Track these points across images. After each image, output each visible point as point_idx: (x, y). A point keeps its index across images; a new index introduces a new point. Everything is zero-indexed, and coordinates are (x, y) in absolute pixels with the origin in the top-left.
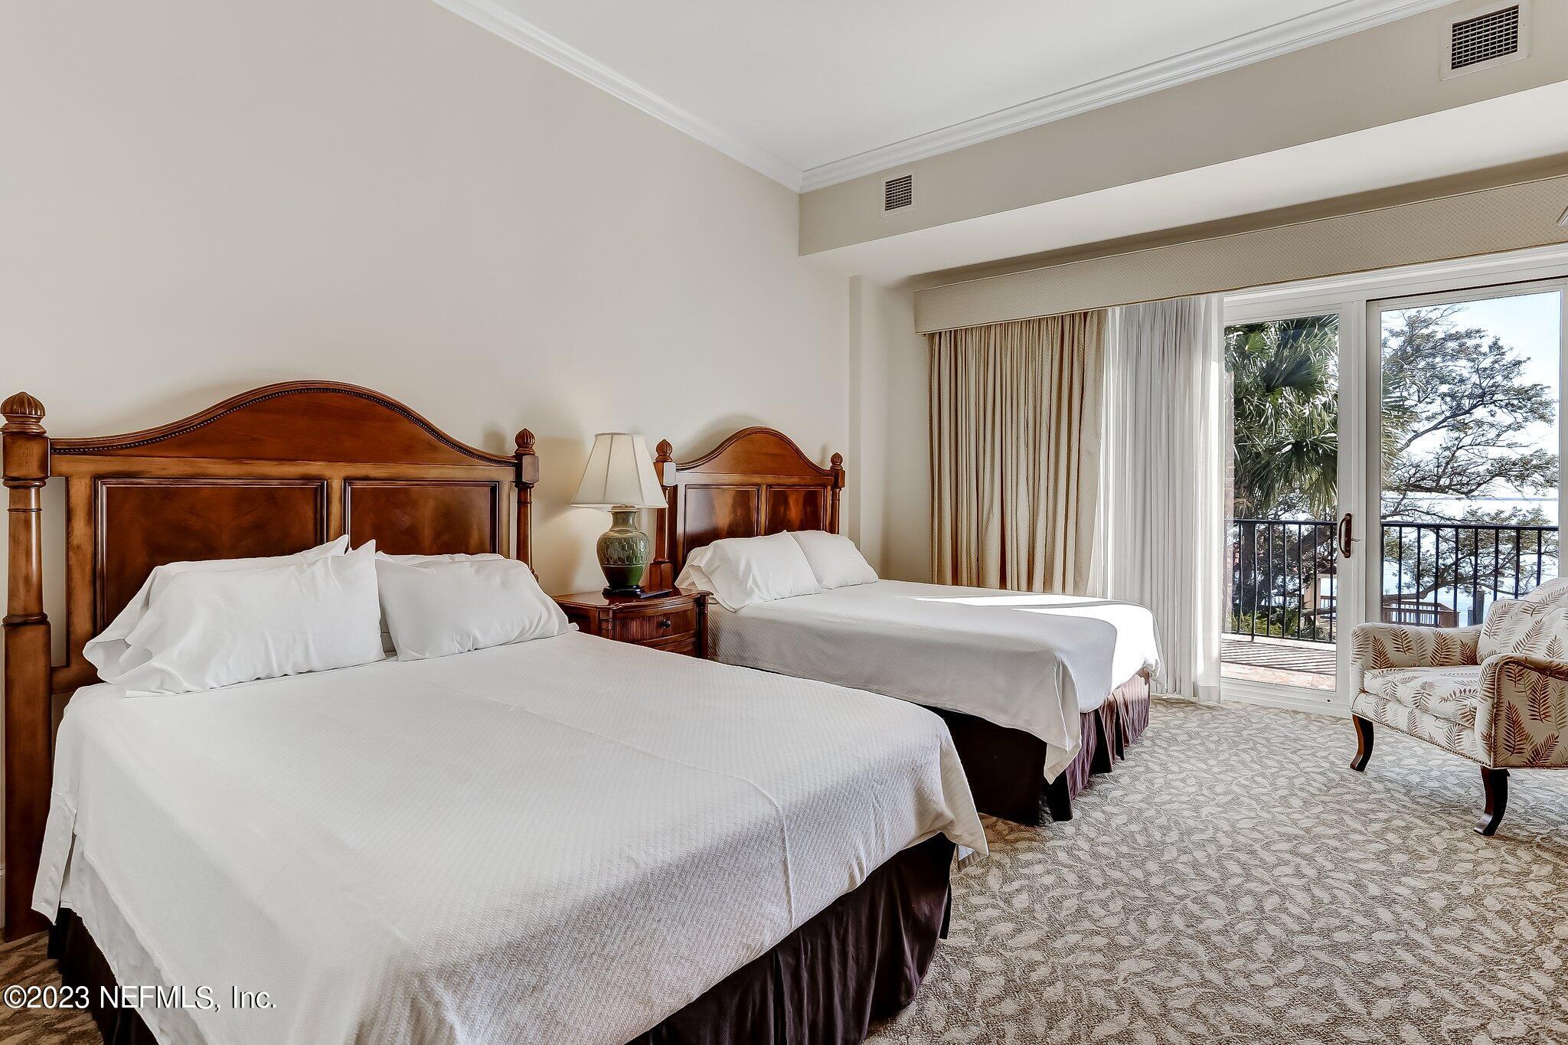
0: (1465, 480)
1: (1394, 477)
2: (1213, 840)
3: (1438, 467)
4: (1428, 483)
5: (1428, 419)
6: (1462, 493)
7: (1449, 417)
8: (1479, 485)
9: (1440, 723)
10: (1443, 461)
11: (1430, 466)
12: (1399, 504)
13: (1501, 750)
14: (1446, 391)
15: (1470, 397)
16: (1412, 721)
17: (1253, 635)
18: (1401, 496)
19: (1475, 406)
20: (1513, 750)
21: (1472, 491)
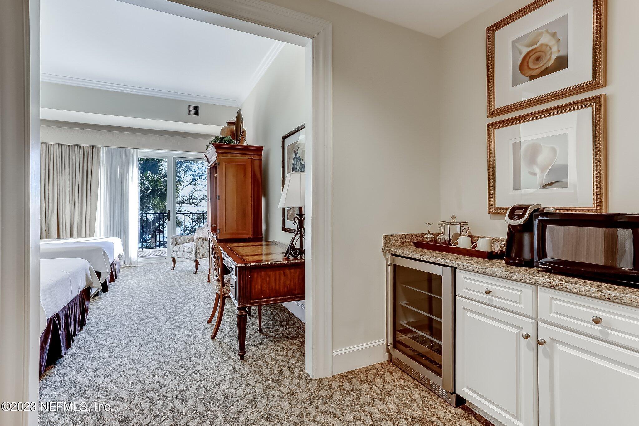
0: (196, 201)
1: (178, 201)
2: (144, 287)
3: (190, 197)
4: (187, 202)
5: (187, 182)
6: (195, 205)
7: (192, 182)
8: (199, 202)
9: (188, 254)
10: (191, 195)
11: (187, 196)
12: (180, 208)
13: (197, 256)
14: (192, 174)
15: (197, 176)
16: (183, 255)
17: (142, 249)
18: (180, 206)
19: (198, 179)
20: (199, 256)
21: (197, 204)
